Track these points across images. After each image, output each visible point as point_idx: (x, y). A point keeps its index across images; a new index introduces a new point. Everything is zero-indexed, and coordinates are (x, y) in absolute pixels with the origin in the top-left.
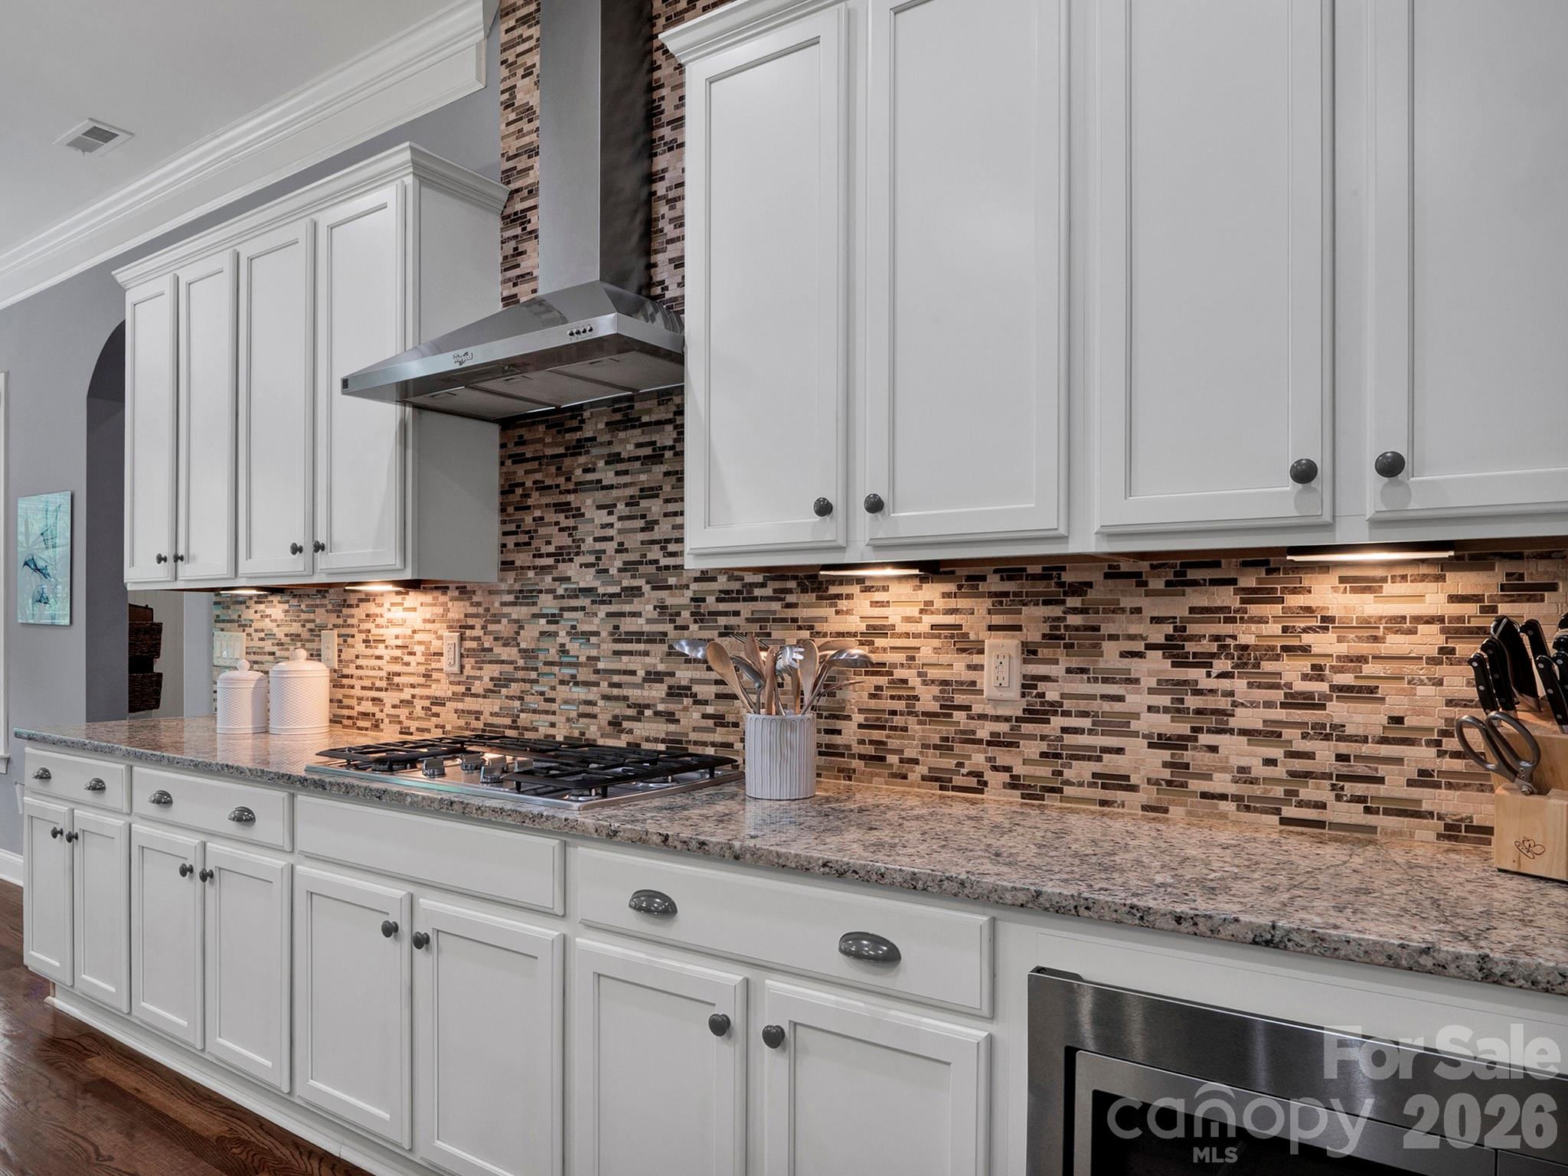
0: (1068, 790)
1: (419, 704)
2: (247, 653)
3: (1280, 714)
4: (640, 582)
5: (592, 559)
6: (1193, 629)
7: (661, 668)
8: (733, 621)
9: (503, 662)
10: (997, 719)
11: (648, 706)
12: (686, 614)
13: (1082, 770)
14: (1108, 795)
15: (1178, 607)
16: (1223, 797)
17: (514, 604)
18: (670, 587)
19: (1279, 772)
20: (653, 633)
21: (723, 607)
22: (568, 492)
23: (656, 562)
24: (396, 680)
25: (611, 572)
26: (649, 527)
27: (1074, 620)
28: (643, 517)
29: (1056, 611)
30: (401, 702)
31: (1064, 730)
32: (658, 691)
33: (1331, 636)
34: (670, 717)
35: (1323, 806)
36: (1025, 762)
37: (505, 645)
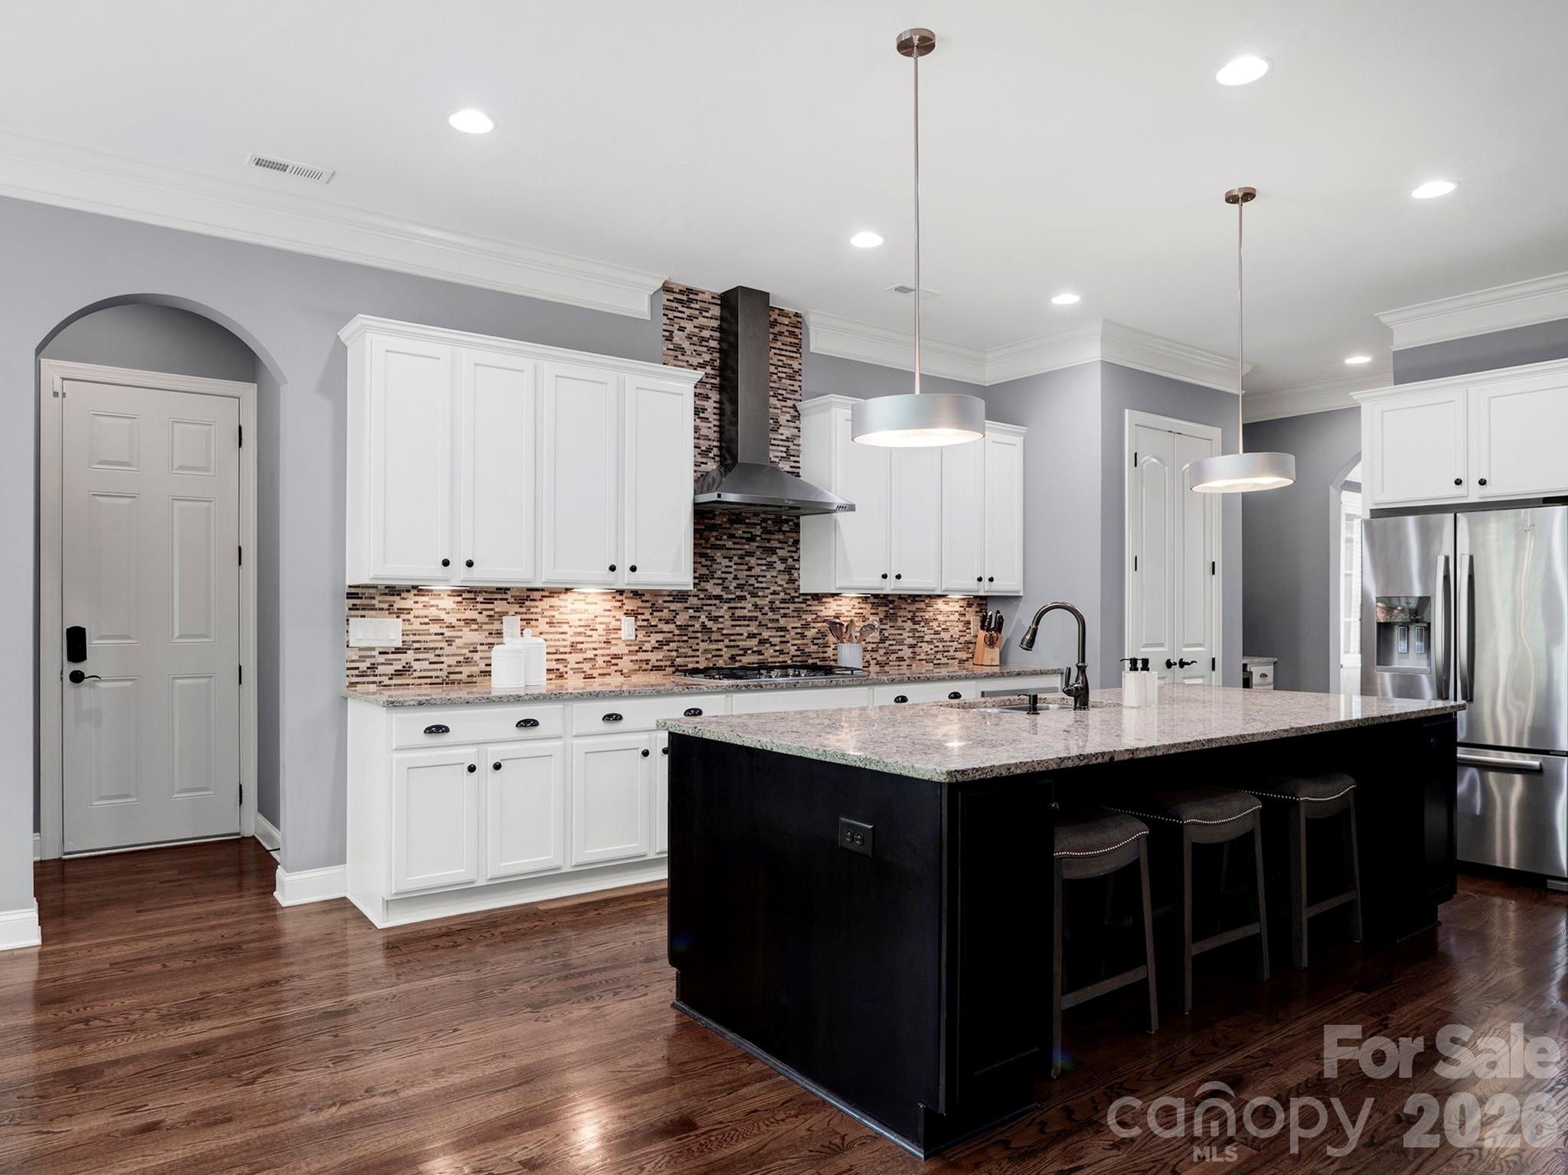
0: (891, 663)
1: (600, 661)
2: (403, 635)
3: (933, 636)
4: (746, 594)
5: (720, 581)
6: (917, 614)
7: (755, 631)
8: (787, 611)
9: (664, 632)
10: (873, 643)
11: (749, 649)
12: (766, 608)
13: (893, 657)
14: (899, 663)
15: (913, 608)
16: (923, 660)
17: (673, 602)
18: (759, 597)
19: (933, 652)
20: (752, 617)
21: (782, 605)
22: (707, 548)
23: (753, 585)
24: (579, 646)
25: (730, 588)
26: (750, 569)
27: (891, 611)
28: (747, 564)
29: (887, 609)
30: (585, 659)
31: (890, 645)
32: (755, 642)
33: (941, 616)
34: (760, 653)
35: (940, 659)
36: (881, 656)
37: (666, 623)
